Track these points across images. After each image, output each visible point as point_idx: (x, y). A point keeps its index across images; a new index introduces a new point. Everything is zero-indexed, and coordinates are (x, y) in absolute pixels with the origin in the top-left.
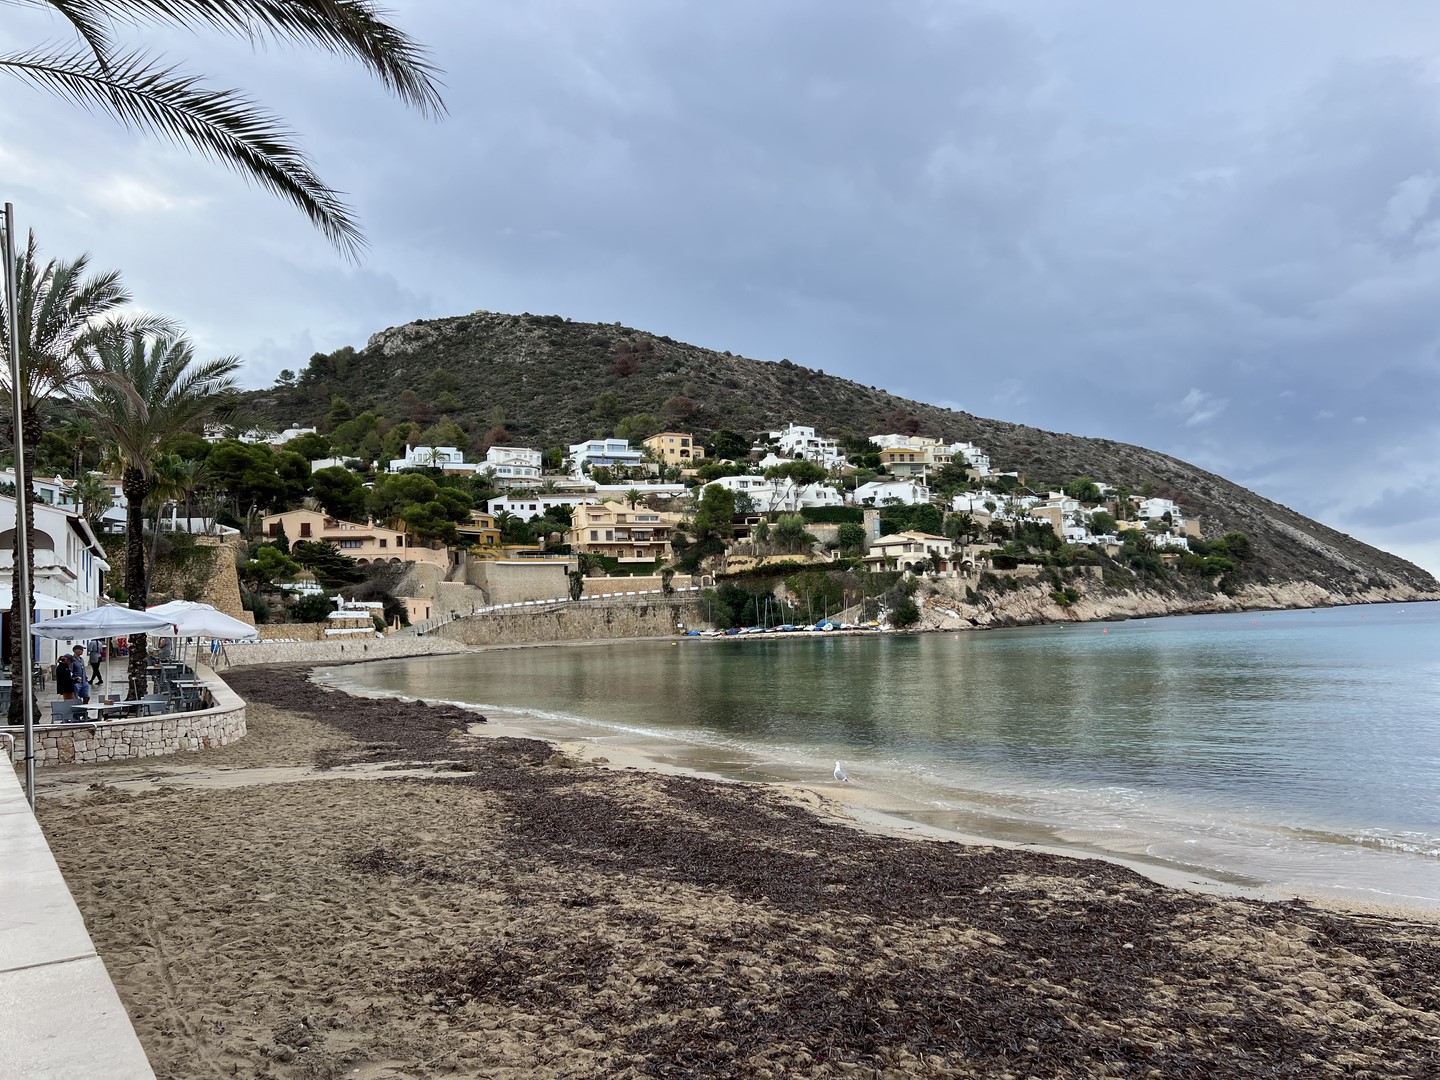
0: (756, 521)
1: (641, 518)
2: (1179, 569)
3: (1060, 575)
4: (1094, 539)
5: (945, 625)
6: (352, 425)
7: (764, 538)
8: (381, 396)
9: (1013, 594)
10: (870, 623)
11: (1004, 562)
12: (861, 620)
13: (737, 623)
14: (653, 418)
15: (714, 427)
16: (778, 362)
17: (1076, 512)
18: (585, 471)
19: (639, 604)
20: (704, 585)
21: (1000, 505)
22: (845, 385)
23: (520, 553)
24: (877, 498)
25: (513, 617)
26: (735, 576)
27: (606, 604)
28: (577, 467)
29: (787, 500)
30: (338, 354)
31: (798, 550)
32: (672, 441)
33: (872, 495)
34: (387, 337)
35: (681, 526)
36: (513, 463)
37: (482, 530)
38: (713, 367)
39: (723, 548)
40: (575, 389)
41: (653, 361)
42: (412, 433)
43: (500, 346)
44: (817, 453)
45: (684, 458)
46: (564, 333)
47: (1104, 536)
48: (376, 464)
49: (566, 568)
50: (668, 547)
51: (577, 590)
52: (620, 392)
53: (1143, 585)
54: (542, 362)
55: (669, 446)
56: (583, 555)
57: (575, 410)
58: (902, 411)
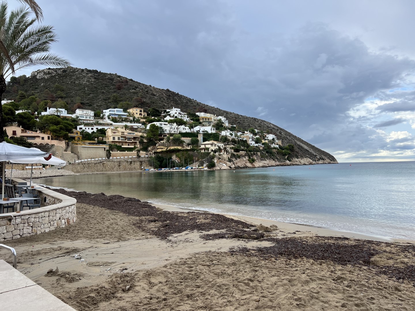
0: (166, 136)
1: (129, 133)
2: (277, 154)
3: (250, 155)
4: (257, 145)
5: (223, 168)
6: (27, 100)
7: (168, 141)
8: (36, 91)
9: (239, 159)
10: (202, 167)
11: (237, 150)
12: (199, 166)
13: (161, 167)
14: (130, 103)
15: (149, 107)
16: (166, 90)
17: (252, 137)
18: (109, 118)
19: (129, 160)
20: (150, 155)
21: (233, 134)
22: (185, 98)
23: (89, 143)
24: (201, 131)
25: (89, 164)
26: (160, 153)
27: (118, 160)
28: (106, 116)
29: (174, 130)
30: (21, 77)
31: (179, 145)
32: (137, 110)
33: (199, 130)
34: (38, 73)
35: (141, 136)
36: (85, 115)
37: (76, 135)
38: (147, 90)
39: (155, 144)
40: (103, 93)
41: (128, 86)
42: (49, 104)
43: (78, 78)
44: (182, 116)
45: (141, 116)
46: (99, 75)
47: (259, 144)
48: (36, 113)
49: (105, 148)
50: (138, 143)
51: (109, 155)
52: (118, 95)
53: (269, 158)
54: (92, 84)
55: (136, 112)
56: (110, 144)
57: (104, 99)
58: (202, 106)
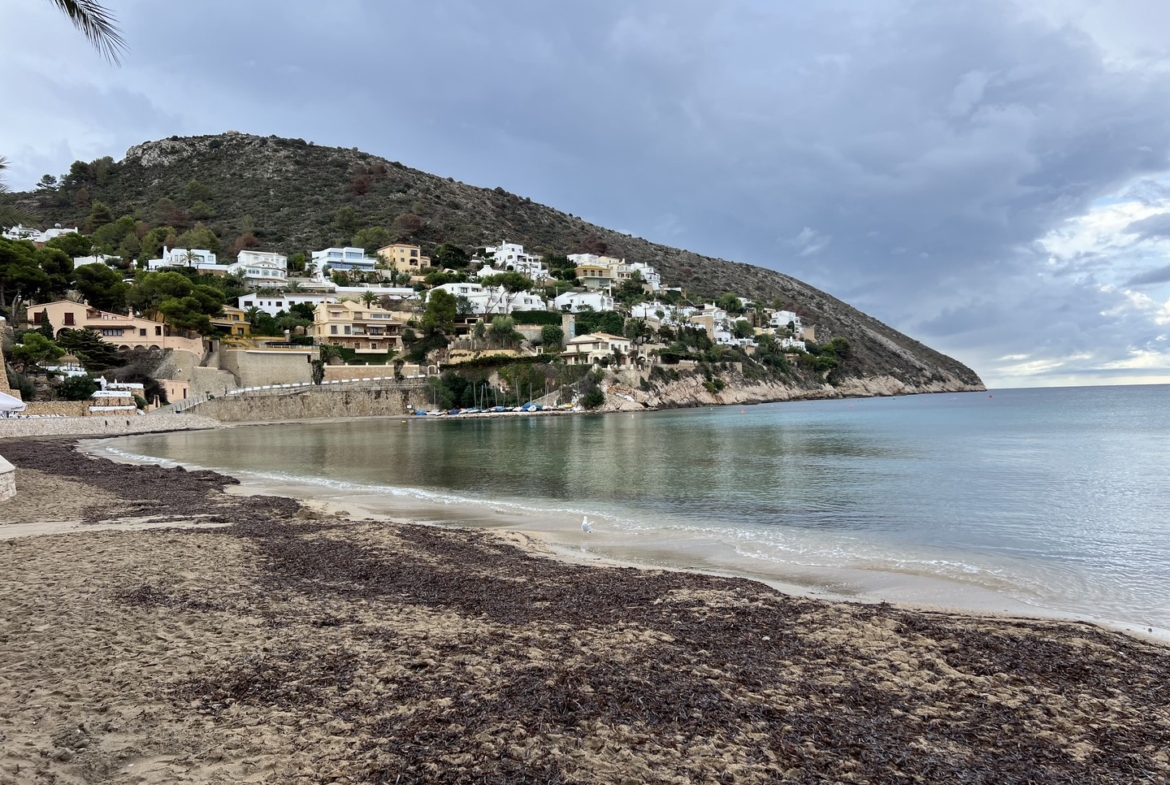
0: (474, 321)
1: (376, 315)
2: (799, 365)
3: (711, 369)
4: (736, 342)
5: (623, 407)
6: (113, 227)
7: (481, 336)
8: (139, 202)
9: (675, 383)
10: (566, 405)
11: (670, 358)
12: (559, 403)
13: (458, 404)
14: (386, 231)
15: (439, 241)
16: (493, 189)
17: (725, 320)
18: (326, 274)
19: (373, 388)
20: (431, 373)
21: (667, 312)
22: (548, 211)
23: (268, 344)
24: (573, 305)
25: (263, 398)
26: (456, 366)
27: (344, 388)
28: (319, 270)
29: (500, 305)
30: (98, 163)
31: (509, 346)
32: (402, 251)
33: (569, 303)
34: (144, 150)
35: (411, 323)
36: (261, 265)
37: (233, 322)
38: (439, 190)
39: (447, 342)
40: (317, 203)
41: (386, 182)
42: (169, 236)
43: (250, 163)
44: (525, 266)
45: (413, 266)
46: (308, 154)
47: (744, 339)
48: (135, 262)
49: (309, 357)
50: (399, 341)
51: (319, 375)
52: (357, 208)
53: (771, 377)
54: (287, 179)
55: (400, 256)
56: (324, 346)
57: (317, 222)
58: (593, 235)
